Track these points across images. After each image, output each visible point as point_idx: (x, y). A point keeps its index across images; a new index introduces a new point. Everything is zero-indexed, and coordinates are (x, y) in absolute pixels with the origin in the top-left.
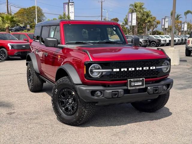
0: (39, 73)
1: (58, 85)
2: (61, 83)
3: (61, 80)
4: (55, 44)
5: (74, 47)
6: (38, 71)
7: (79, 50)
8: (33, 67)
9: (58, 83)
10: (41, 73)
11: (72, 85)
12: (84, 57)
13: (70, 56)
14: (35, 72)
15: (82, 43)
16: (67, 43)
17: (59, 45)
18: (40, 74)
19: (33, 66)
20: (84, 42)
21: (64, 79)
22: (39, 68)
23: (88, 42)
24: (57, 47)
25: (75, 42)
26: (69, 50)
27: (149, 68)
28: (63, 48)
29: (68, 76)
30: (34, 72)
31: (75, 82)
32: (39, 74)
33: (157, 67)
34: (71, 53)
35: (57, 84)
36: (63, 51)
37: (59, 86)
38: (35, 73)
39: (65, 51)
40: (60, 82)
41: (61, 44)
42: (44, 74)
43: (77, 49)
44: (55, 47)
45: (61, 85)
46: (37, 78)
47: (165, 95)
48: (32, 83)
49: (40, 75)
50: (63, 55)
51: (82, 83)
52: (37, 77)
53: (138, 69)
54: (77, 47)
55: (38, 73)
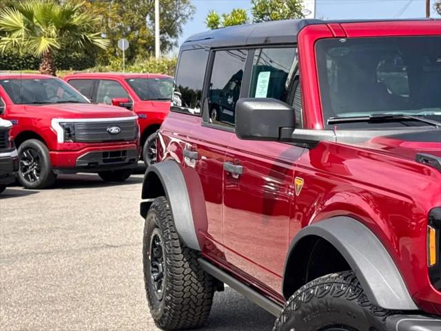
0: (199, 248)
1: (300, 312)
2: (315, 301)
3: (313, 288)
4: (280, 128)
5: (363, 141)
6: (194, 242)
8: (173, 225)
9: (299, 303)
11: (366, 312)
12: (423, 185)
13: (346, 177)
14: (182, 244)
15: (400, 121)
16: (330, 123)
17: (297, 131)
19: (172, 220)
20: (408, 114)
21: (330, 284)
22: (198, 230)
23: (428, 117)
24: (290, 140)
25: (369, 115)
26: (340, 152)
28: (315, 146)
29: (346, 273)
30: (177, 243)
31: (384, 303)
35: (294, 307)
36: (315, 160)
37: (304, 314)
38: (179, 250)
39: (325, 158)
40: (311, 296)
41: (306, 127)
43: (379, 148)
44: (279, 140)
45: (314, 309)
46: (188, 271)
49: (200, 260)
50: (312, 173)
51: (414, 307)
52: (187, 265)
55: (191, 250)
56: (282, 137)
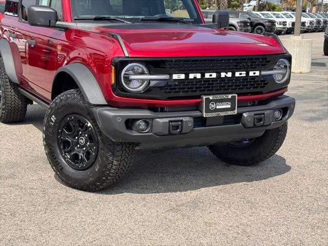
0: (18, 82)
1: (57, 107)
2: (63, 102)
3: (63, 96)
4: (50, 21)
5: (91, 28)
6: (15, 79)
7: (103, 33)
8: (5, 71)
9: (56, 104)
10: (21, 83)
11: (86, 107)
12: (111, 48)
13: (83, 45)
14: (10, 81)
15: (109, 20)
16: (75, 19)
17: (58, 23)
18: (20, 85)
19: (4, 69)
20: (112, 17)
21: (69, 94)
22: (17, 73)
23: (122, 18)
24: (55, 27)
25: (94, 17)
26: (80, 33)
27: (248, 74)
28: (68, 30)
29: (78, 89)
30: (7, 80)
31: (92, 102)
32: (17, 85)
33: (264, 73)
34: (84, 39)
35: (54, 105)
36: (68, 36)
37: (58, 109)
38: (9, 84)
39: (73, 36)
40: (61, 100)
41: (63, 21)
42: (29, 85)
43: (98, 31)
44: (49, 26)
45: (63, 106)
46: (13, 94)
47: (278, 130)
48: (3, 104)
49: (19, 88)
50: (67, 44)
51: (106, 103)
52: (13, 91)
53: (223, 75)
54: (98, 28)
55: (14, 83)
56: (51, 25)
